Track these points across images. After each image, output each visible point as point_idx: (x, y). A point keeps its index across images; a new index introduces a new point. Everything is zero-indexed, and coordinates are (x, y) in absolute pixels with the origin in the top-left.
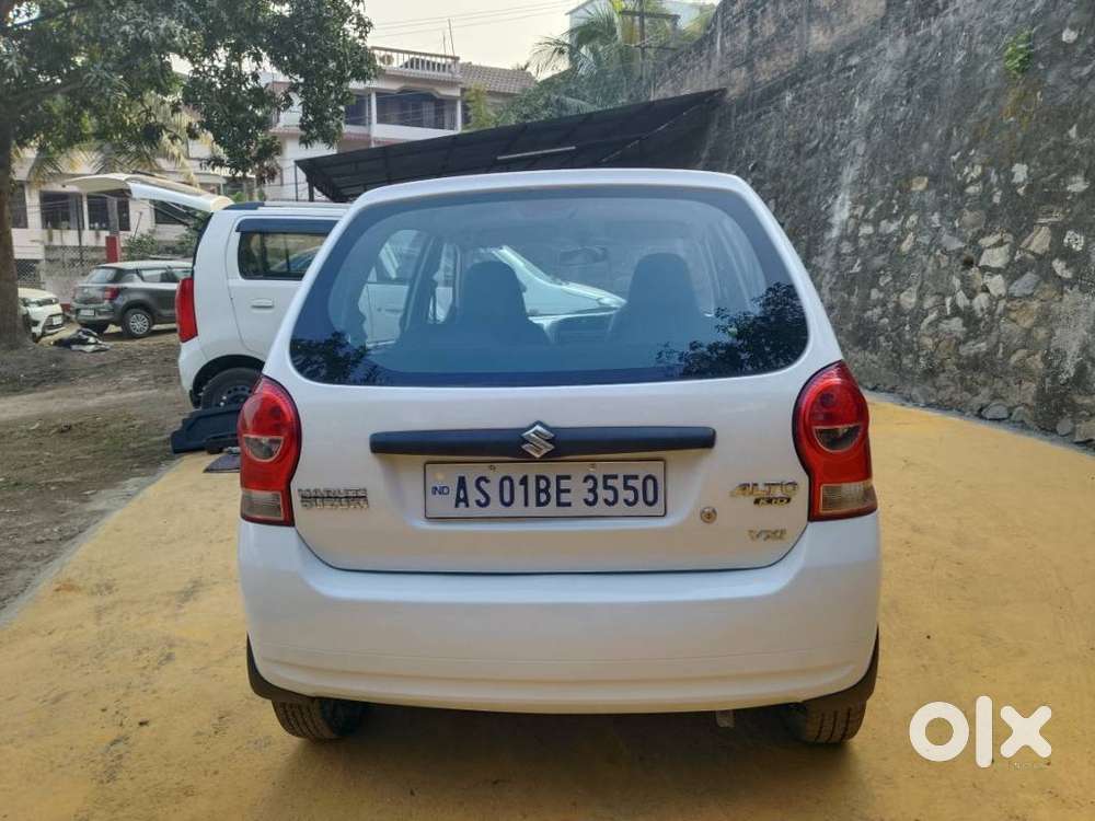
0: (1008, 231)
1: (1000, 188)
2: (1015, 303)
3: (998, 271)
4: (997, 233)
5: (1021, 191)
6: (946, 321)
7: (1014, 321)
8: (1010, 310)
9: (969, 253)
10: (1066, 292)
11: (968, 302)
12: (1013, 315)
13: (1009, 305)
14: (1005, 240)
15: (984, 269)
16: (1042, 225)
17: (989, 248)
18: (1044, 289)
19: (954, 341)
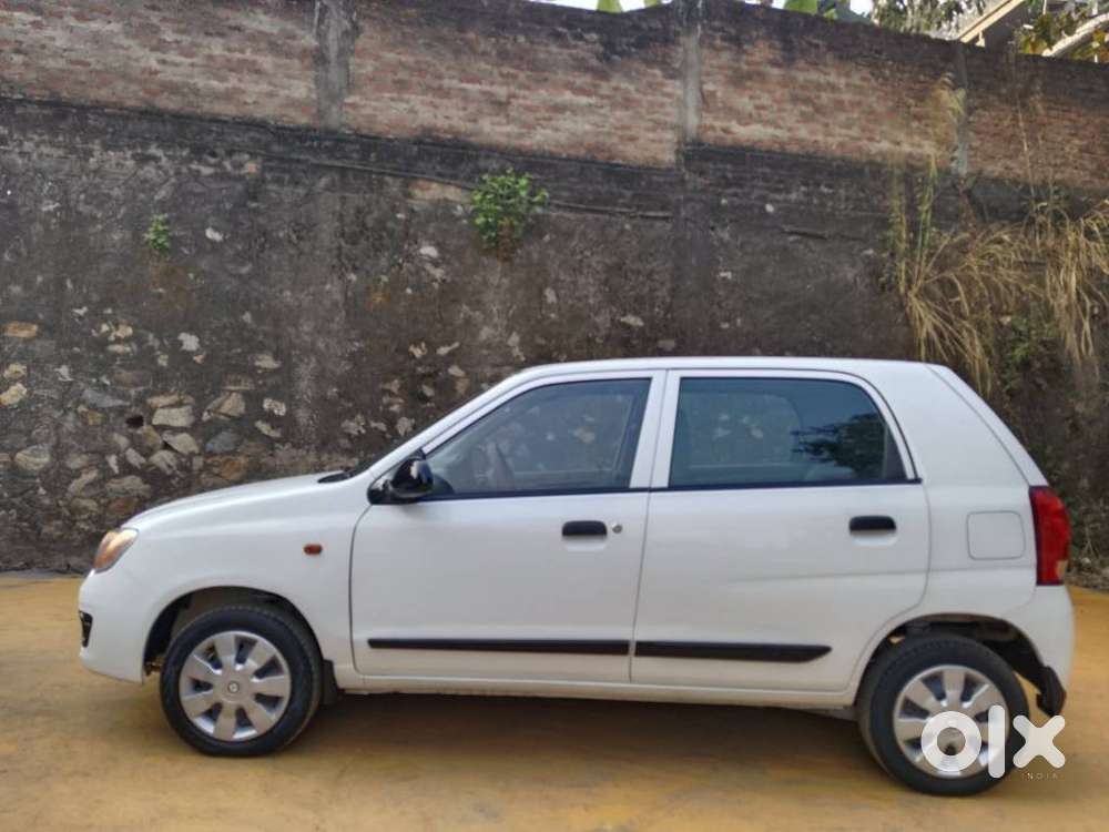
0: (189, 393)
1: (164, 352)
2: (217, 458)
3: (182, 430)
4: (172, 394)
5: (198, 359)
6: (116, 481)
7: (218, 475)
8: (212, 465)
9: (136, 411)
10: (277, 448)
11: (143, 460)
12: (216, 470)
13: (209, 461)
14: (185, 402)
15: (161, 428)
16: (231, 392)
17: (163, 407)
18: (248, 447)
19: (136, 500)
